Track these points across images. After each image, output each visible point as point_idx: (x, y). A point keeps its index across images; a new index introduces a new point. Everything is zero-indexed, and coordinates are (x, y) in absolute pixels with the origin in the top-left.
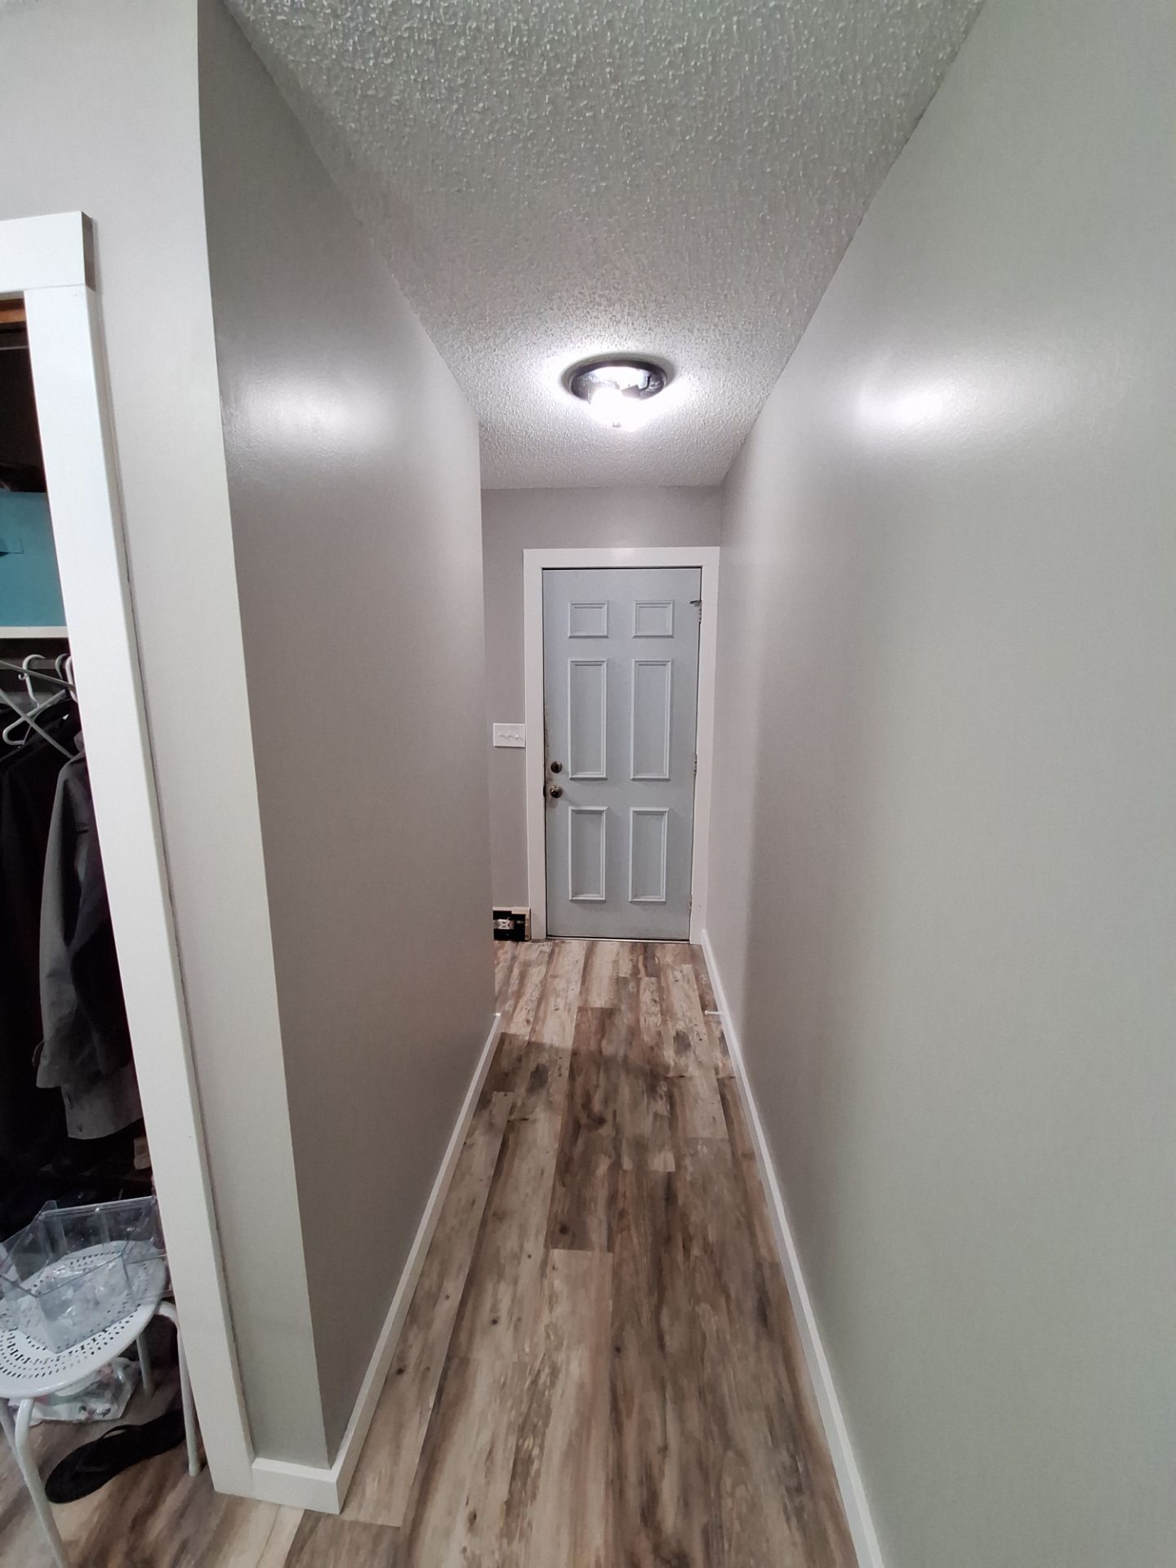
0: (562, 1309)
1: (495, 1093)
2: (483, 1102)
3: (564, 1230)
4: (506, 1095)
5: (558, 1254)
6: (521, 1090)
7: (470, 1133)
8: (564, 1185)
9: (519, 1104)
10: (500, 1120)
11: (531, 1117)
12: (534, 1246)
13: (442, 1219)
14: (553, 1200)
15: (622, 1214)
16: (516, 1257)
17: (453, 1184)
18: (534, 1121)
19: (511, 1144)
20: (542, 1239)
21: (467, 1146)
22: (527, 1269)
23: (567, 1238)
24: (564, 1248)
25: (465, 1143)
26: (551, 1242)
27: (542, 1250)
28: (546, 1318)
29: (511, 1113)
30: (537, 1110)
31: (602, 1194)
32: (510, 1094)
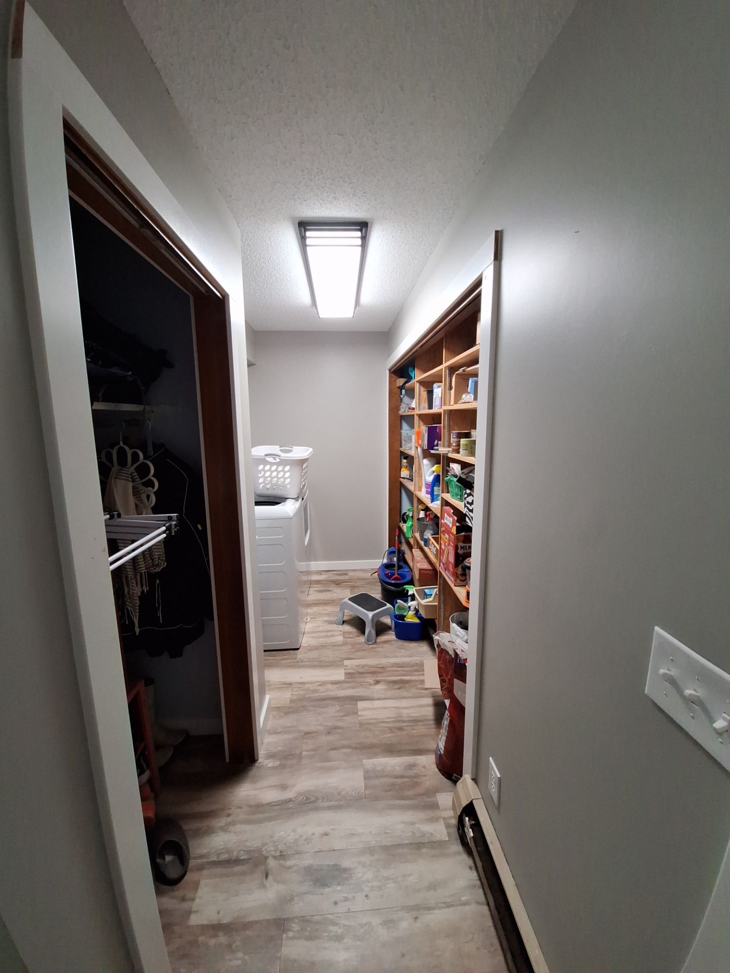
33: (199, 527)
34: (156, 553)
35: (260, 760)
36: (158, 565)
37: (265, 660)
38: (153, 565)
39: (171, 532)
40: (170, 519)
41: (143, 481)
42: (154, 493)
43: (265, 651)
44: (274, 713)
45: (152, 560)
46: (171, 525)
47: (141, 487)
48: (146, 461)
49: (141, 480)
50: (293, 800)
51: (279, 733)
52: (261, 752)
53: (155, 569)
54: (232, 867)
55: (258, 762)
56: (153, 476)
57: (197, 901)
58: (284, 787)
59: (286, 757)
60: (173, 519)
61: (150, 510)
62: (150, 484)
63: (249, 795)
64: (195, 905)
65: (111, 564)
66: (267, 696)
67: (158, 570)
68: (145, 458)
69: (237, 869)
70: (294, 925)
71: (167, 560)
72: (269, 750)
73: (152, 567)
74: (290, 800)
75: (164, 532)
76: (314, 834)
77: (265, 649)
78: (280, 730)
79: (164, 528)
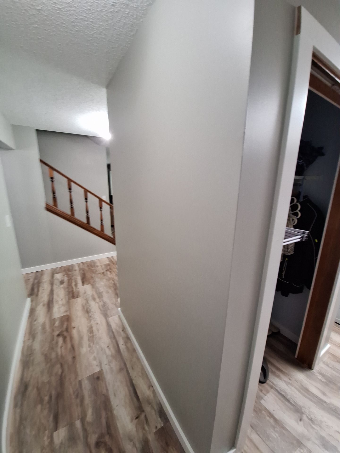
0: (92, 357)
1: (162, 425)
2: (162, 413)
3: (98, 378)
4: (156, 427)
5: (97, 369)
6: (151, 437)
7: (154, 392)
8: (104, 395)
9: (146, 428)
10: (148, 409)
11: (135, 421)
12: (106, 368)
13: (138, 358)
14: (106, 386)
15: (77, 396)
16: (110, 362)
17: (143, 369)
18: (132, 420)
19: (135, 400)
20: (104, 371)
21: (151, 386)
22: (105, 361)
23: (95, 377)
24: (96, 372)
25: (152, 387)
26: (101, 372)
27: (103, 368)
28: (95, 354)
29: (145, 416)
30: (134, 429)
31: (87, 401)
32: (154, 430)
33: (316, 241)
34: (290, 247)
35: (314, 371)
36: (289, 252)
37: (334, 327)
38: (287, 251)
39: (303, 239)
40: (304, 233)
41: (293, 212)
42: (297, 219)
43: (335, 322)
44: (330, 356)
45: (288, 249)
46: (304, 236)
47: (292, 215)
48: (297, 203)
49: (292, 211)
50: (327, 403)
51: (330, 368)
52: (316, 368)
53: (288, 253)
54: (286, 401)
55: (313, 370)
56: (299, 211)
57: (266, 397)
58: (324, 394)
59: (330, 382)
60: (306, 233)
61: (292, 226)
62: (296, 214)
63: (303, 381)
64: (265, 398)
65: (284, 242)
66: (328, 344)
67: (289, 254)
68: (297, 202)
69: (287, 403)
70: (305, 449)
71: (294, 251)
72: (321, 371)
73: (286, 252)
74: (325, 402)
75: (300, 238)
76: (332, 427)
77: (336, 322)
78: (331, 366)
79: (300, 237)
